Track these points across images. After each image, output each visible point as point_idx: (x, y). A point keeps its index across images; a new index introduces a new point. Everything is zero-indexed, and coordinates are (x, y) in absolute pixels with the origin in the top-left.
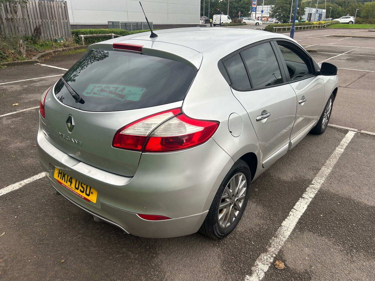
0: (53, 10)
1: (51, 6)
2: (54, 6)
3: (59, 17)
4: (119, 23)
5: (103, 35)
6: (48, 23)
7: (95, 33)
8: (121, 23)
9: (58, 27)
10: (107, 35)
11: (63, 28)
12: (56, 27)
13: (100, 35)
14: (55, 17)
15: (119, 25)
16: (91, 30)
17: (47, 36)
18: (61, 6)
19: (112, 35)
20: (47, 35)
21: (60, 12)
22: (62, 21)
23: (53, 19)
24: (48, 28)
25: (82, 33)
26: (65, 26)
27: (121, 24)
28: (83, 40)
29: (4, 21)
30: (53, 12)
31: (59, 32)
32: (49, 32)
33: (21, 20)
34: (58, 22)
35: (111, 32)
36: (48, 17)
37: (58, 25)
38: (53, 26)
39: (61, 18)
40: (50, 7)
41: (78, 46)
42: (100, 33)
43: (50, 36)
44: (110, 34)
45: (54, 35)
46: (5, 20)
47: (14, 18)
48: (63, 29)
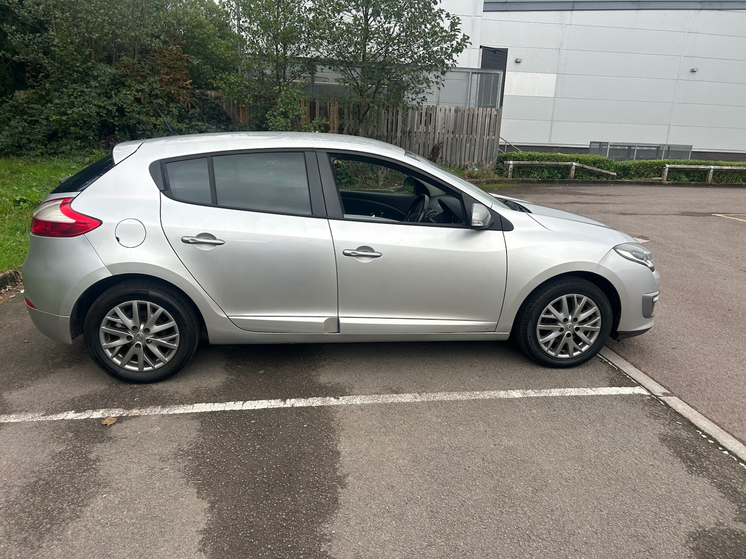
0: (476, 120)
1: (473, 114)
2: (478, 114)
3: (483, 132)
4: (607, 145)
5: (554, 163)
6: (462, 141)
7: (539, 159)
8: (610, 145)
9: (477, 147)
10: (560, 163)
11: (485, 148)
12: (473, 147)
13: (548, 163)
14: (476, 132)
15: (607, 149)
16: (532, 154)
17: (455, 160)
18: (491, 114)
19: (572, 165)
20: (456, 158)
21: (486, 123)
22: (486, 138)
23: (471, 135)
24: (460, 148)
25: (514, 157)
26: (489, 145)
27: (611, 147)
28: (510, 169)
29: (398, 135)
30: (475, 124)
31: (475, 155)
32: (459, 154)
33: (423, 134)
34: (478, 140)
35: (572, 160)
36: (465, 132)
37: (477, 143)
38: (468, 145)
39: (485, 132)
40: (471, 117)
41: (497, 177)
42: (548, 160)
43: (460, 160)
44: (569, 163)
45: (466, 160)
46: (400, 133)
47: (414, 130)
48: (484, 150)
